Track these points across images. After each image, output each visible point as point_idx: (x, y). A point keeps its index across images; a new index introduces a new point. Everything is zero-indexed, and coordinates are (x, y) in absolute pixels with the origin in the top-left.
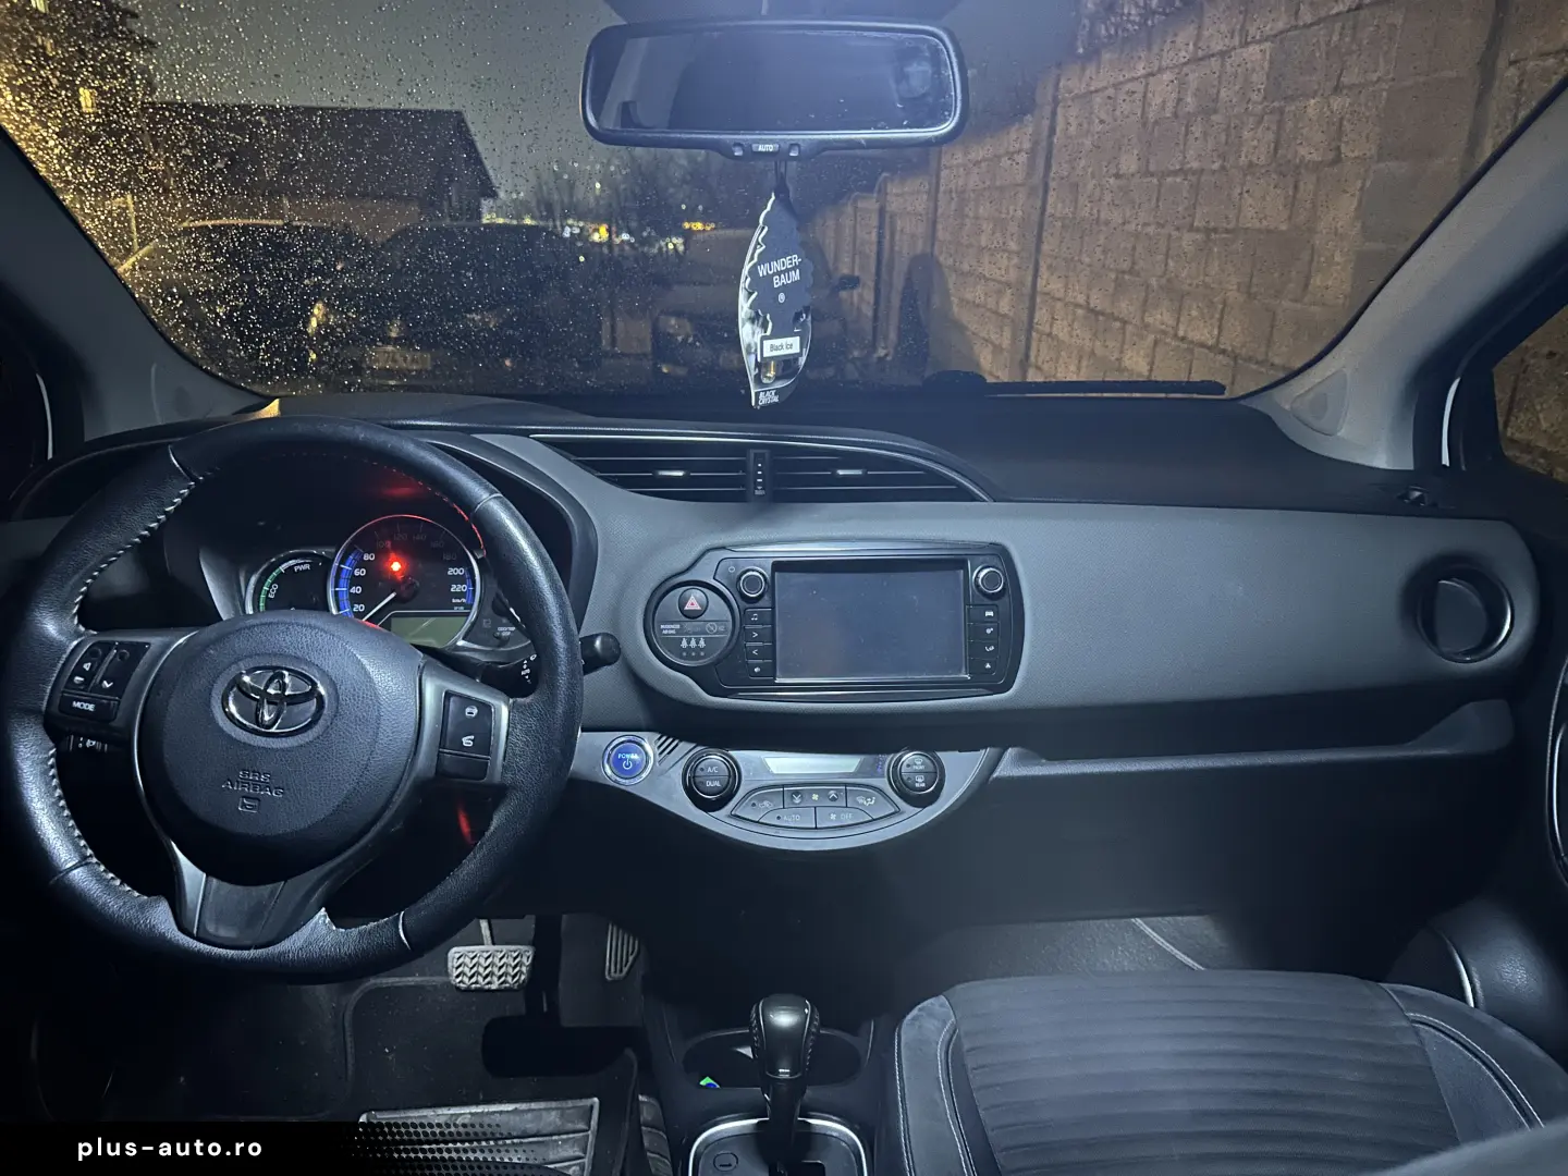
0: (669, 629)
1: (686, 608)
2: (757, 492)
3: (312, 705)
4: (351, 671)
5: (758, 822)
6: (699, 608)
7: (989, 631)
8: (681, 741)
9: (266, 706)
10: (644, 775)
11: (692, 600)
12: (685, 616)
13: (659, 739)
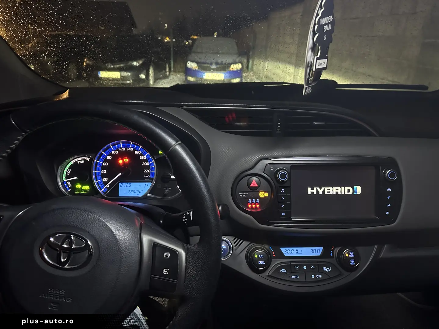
0: (243, 195)
1: (251, 186)
2: (278, 132)
3: (86, 254)
4: (106, 235)
5: (280, 279)
6: (257, 186)
7: (388, 198)
8: (244, 240)
9: (62, 254)
10: (229, 256)
11: (254, 182)
12: (250, 189)
13: (235, 239)
